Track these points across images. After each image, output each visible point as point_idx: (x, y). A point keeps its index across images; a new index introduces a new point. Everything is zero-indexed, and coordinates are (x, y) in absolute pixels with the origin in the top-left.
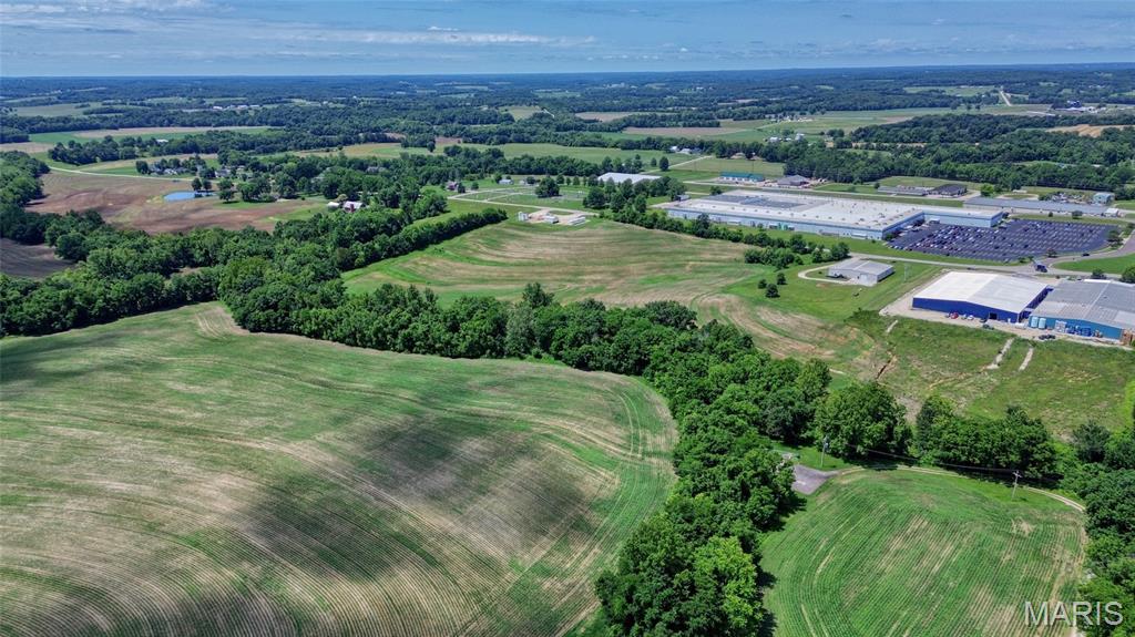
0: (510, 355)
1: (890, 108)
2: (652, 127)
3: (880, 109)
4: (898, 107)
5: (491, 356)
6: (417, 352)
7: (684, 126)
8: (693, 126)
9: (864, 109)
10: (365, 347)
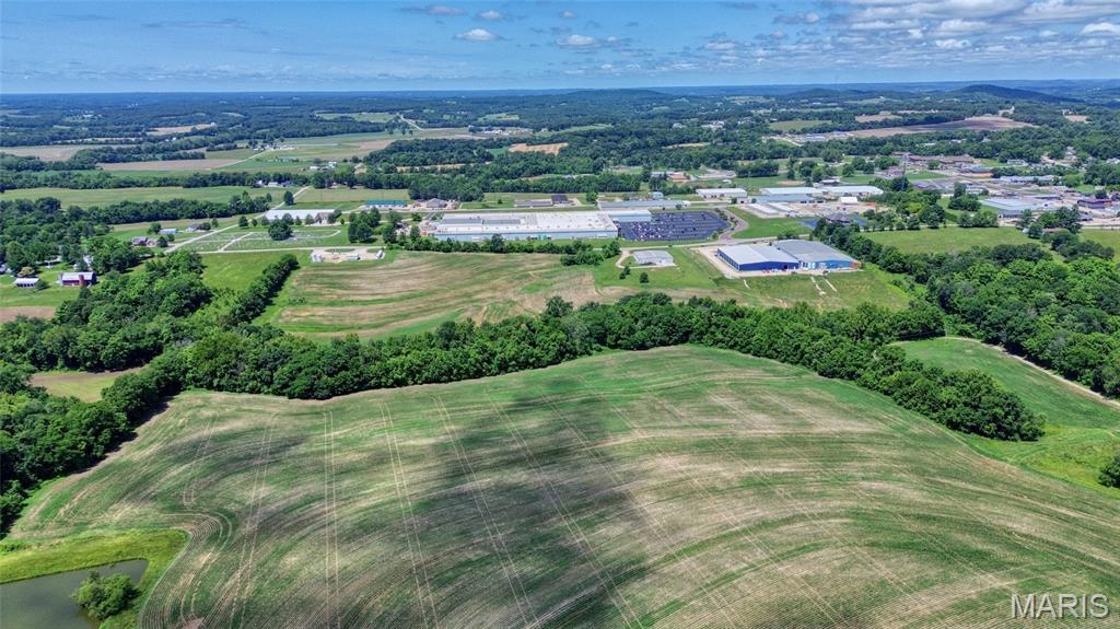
0: (582, 354)
1: (331, 134)
2: (124, 161)
3: (325, 135)
4: (338, 133)
5: (569, 359)
6: (511, 371)
7: (164, 159)
8: (174, 158)
9: (310, 136)
10: (459, 380)
